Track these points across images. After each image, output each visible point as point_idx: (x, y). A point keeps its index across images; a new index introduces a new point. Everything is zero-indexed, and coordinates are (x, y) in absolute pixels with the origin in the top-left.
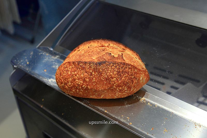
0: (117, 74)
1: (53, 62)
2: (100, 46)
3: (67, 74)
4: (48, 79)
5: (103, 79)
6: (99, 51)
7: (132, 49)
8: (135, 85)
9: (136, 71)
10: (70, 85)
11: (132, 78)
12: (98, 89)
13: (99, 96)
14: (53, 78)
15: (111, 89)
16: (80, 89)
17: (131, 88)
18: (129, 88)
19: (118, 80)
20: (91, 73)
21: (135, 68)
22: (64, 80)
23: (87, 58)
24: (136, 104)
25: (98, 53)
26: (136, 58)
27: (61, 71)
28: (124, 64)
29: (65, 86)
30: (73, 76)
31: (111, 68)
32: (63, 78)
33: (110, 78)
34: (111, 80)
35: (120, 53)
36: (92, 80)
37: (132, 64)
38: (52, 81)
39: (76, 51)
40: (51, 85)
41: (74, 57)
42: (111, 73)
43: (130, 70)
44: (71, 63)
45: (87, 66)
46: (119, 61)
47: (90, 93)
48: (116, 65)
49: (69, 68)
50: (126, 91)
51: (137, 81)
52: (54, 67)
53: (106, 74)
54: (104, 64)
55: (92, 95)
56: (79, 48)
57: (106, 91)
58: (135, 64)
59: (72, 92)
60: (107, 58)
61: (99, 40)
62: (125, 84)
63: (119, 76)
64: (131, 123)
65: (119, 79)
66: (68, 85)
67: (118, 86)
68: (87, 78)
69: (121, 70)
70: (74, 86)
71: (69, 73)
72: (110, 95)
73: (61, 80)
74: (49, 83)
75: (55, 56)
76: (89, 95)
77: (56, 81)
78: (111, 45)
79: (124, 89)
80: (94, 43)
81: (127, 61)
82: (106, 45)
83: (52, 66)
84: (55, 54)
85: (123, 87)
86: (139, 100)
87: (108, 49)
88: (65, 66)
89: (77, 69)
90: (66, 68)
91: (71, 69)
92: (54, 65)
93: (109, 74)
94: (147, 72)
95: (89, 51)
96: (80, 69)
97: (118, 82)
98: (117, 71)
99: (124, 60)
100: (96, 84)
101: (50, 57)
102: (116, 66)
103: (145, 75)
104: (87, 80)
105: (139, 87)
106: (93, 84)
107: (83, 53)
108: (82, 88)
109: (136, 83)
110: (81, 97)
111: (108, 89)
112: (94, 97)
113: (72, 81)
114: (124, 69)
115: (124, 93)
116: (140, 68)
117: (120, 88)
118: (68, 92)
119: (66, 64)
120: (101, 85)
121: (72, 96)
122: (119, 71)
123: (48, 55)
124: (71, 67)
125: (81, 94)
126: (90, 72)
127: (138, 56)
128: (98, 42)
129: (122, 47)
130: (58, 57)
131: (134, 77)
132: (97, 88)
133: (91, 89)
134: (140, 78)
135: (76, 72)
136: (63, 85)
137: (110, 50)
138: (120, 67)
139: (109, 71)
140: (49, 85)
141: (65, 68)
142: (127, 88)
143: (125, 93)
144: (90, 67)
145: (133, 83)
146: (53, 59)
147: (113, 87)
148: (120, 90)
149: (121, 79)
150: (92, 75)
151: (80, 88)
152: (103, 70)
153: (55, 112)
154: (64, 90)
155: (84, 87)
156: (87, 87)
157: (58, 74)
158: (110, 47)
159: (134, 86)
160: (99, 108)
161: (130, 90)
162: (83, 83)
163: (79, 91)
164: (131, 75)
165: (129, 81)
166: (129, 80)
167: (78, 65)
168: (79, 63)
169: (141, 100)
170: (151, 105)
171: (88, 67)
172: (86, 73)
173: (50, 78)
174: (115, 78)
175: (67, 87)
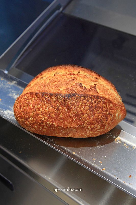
0: (89, 109)
1: (10, 88)
2: (69, 74)
3: (29, 107)
4: (3, 111)
5: (73, 115)
6: (68, 80)
7: (106, 78)
8: (109, 122)
9: (111, 105)
10: (31, 121)
11: (106, 115)
12: (66, 126)
13: (66, 134)
14: (10, 109)
15: (81, 127)
16: (44, 126)
17: (104, 126)
18: (103, 126)
19: (89, 116)
20: (58, 108)
21: (110, 102)
22: (25, 115)
23: (53, 88)
24: (109, 145)
25: (67, 83)
26: (111, 89)
27: (21, 103)
28: (98, 97)
29: (25, 122)
30: (35, 110)
31: (82, 102)
32: (23, 111)
33: (81, 114)
34: (81, 116)
35: (93, 84)
36: (58, 116)
37: (107, 97)
38: (8, 113)
39: (39, 79)
40: (8, 119)
41: (37, 87)
42: (82, 109)
43: (104, 105)
44: (33, 94)
45: (53, 99)
46: (92, 93)
47: (55, 130)
48: (88, 98)
49: (31, 100)
50: (98, 129)
51: (112, 118)
52: (10, 95)
53: (76, 108)
54: (74, 97)
55: (58, 133)
56: (42, 75)
57: (74, 129)
58: (110, 97)
59: (34, 129)
60: (77, 89)
61: (67, 66)
62: (97, 121)
63: (92, 112)
64: (104, 169)
65: (91, 116)
66: (29, 120)
67: (90, 123)
68: (52, 113)
69: (94, 105)
70: (37, 122)
71: (31, 106)
72: (80, 134)
73: (21, 114)
74: (6, 116)
75: (11, 82)
76: (54, 133)
77: (15, 114)
78: (82, 73)
79: (96, 128)
80: (61, 70)
81: (101, 94)
82: (76, 72)
83: (8, 94)
84: (11, 79)
85: (96, 125)
86: (113, 140)
87: (78, 78)
88: (26, 97)
89: (41, 102)
90: (28, 99)
91: (34, 101)
92: (10, 92)
93: (80, 109)
94: (123, 106)
95: (55, 80)
96: (44, 102)
97: (90, 118)
98: (89, 106)
99: (98, 92)
100: (63, 121)
101: (5, 83)
102: (88, 100)
103: (121, 110)
104: (53, 115)
105: (114, 125)
106: (60, 121)
107: (48, 82)
108: (47, 125)
109: (110, 120)
110: (45, 134)
111: (78, 127)
112: (60, 135)
113: (35, 116)
114: (98, 103)
115: (96, 132)
116: (116, 102)
117: (92, 126)
118: (28, 129)
119: (27, 95)
120: (69, 122)
121: (34, 133)
122: (92, 106)
123: (3, 80)
124: (34, 98)
125: (45, 131)
126: (56, 106)
127: (113, 87)
128: (66, 68)
129: (95, 75)
130: (15, 83)
131: (109, 114)
132: (64, 126)
133: (57, 126)
134: (115, 114)
135: (39, 106)
136: (23, 120)
137: (81, 79)
138: (93, 101)
139: (80, 106)
140: (5, 118)
141: (26, 100)
142: (100, 126)
143: (98, 131)
144: (57, 100)
145: (107, 121)
146: (9, 85)
147: (84, 125)
148: (92, 129)
149: (94, 115)
150: (59, 110)
151: (44, 124)
152: (72, 104)
153: (11, 150)
154: (24, 126)
155: (49, 124)
156: (52, 124)
157: (17, 107)
158: (80, 76)
159: (109, 124)
160: (66, 148)
161: (103, 129)
162: (48, 118)
163: (43, 128)
164: (106, 111)
165: (103, 118)
166: (103, 116)
167: (43, 96)
168: (43, 94)
169: (115, 140)
170: (128, 147)
171: (55, 100)
172: (52, 107)
173: (6, 110)
174: (86, 114)
175: (28, 123)
